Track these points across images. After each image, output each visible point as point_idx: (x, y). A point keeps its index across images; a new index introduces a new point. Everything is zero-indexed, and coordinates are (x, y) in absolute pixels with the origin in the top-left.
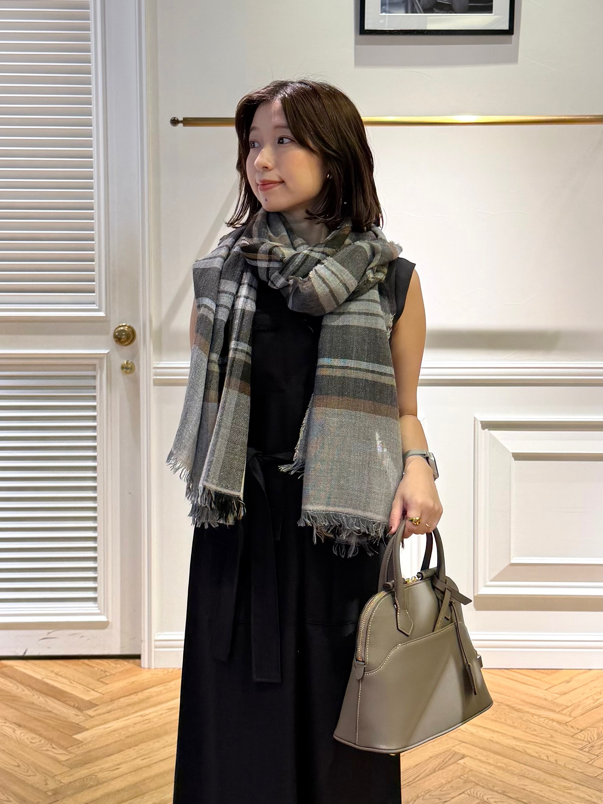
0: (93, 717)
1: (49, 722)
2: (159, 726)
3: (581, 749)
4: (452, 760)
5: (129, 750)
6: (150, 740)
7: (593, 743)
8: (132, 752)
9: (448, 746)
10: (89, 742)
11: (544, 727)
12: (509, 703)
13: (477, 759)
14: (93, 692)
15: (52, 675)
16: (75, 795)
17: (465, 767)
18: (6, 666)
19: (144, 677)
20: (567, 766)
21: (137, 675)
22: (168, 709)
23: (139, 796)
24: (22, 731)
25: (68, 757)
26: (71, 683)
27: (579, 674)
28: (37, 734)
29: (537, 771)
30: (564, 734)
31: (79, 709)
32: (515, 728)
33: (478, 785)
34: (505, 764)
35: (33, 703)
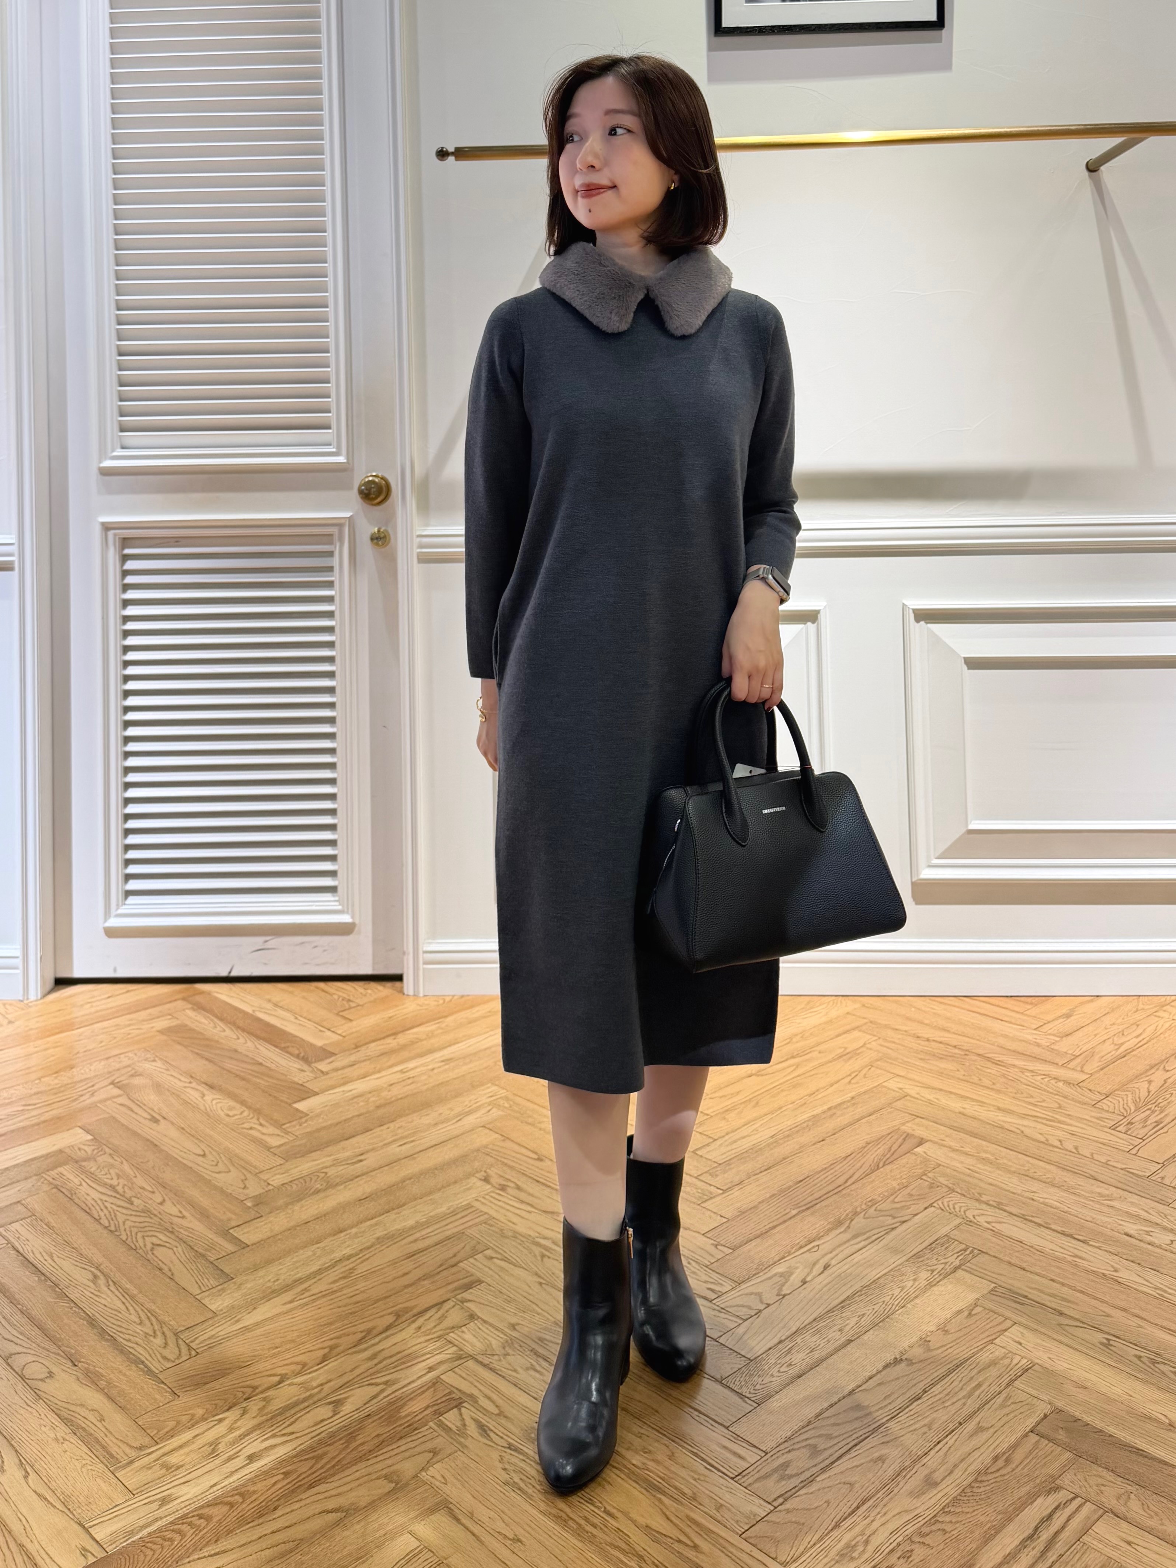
0: (327, 1073)
1: (258, 1081)
2: (427, 1090)
3: (1114, 1128)
4: (905, 1148)
5: (382, 1128)
6: (414, 1112)
7: (1130, 1118)
8: (384, 1133)
9: (894, 1123)
10: (318, 1115)
11: (1045, 1090)
12: (981, 1052)
13: (945, 1146)
14: (329, 1033)
15: (269, 1006)
16: (290, 1207)
17: (928, 1160)
18: (202, 993)
19: (409, 1008)
20: (1096, 1157)
21: (397, 1006)
22: (442, 1061)
23: (394, 1209)
24: (215, 1097)
25: (282, 1141)
26: (296, 1018)
27: (1082, 1003)
28: (237, 1101)
29: (1048, 1167)
30: (1080, 1102)
31: (305, 1060)
32: (998, 1091)
33: (953, 1191)
34: (993, 1155)
35: (236, 1051)
